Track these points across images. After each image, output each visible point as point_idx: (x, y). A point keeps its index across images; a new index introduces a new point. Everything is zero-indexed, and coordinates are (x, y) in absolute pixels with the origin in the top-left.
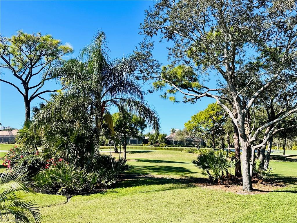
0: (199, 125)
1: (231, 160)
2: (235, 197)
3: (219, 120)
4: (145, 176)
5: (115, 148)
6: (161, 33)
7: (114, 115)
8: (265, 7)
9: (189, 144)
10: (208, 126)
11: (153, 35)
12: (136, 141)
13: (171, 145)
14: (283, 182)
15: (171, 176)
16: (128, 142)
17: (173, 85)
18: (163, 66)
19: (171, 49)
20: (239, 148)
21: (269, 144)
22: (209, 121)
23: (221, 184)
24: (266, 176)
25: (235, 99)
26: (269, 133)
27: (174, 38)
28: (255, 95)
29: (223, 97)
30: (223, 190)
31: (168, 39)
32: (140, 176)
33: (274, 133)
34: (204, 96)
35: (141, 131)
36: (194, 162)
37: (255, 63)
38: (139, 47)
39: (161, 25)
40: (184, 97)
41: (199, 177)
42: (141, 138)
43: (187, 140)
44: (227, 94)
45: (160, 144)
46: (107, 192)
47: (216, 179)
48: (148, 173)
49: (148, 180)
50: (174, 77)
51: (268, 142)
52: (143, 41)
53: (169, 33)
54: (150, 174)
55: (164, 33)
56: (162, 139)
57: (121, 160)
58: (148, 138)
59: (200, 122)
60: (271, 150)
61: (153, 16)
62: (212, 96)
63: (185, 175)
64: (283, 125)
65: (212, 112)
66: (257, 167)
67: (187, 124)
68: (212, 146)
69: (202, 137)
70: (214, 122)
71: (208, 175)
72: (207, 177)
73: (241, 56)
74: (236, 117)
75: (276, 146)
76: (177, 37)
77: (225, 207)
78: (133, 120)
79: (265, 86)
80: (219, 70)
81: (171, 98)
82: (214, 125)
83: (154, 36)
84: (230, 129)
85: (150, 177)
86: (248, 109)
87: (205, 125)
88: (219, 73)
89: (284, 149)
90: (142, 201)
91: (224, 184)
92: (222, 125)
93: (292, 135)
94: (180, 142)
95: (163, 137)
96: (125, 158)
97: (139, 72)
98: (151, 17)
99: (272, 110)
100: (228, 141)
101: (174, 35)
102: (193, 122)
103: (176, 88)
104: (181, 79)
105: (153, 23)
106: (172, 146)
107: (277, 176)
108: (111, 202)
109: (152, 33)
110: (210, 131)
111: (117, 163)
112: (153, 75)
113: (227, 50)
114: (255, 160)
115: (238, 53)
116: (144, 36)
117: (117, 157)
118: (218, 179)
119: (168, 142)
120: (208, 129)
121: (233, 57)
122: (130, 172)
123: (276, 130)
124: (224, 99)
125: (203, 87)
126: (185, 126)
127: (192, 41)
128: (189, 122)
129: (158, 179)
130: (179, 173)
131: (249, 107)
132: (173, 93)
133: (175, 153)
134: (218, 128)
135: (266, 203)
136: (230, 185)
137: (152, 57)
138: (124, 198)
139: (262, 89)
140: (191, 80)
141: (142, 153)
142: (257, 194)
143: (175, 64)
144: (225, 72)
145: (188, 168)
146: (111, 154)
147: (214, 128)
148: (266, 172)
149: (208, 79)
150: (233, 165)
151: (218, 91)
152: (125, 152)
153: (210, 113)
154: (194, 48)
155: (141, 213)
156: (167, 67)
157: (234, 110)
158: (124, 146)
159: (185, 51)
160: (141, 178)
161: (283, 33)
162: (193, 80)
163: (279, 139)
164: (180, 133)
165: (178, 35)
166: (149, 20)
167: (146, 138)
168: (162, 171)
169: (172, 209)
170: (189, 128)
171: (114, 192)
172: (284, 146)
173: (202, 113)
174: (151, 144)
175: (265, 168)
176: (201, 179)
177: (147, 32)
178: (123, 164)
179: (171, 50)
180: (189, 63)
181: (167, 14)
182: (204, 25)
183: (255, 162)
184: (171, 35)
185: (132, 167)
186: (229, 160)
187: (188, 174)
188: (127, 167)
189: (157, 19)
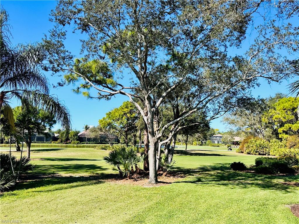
0: (114, 122)
1: (140, 155)
2: (141, 190)
3: (132, 117)
4: (51, 175)
5: (17, 146)
6: (75, 23)
7: (16, 109)
8: (175, 14)
9: (103, 141)
10: (122, 124)
11: (65, 24)
12: (44, 138)
13: (83, 142)
14: (183, 173)
15: (81, 174)
16: (34, 139)
17: (86, 79)
18: (76, 59)
19: (84, 41)
20: (148, 144)
21: (174, 140)
22: (124, 118)
23: (130, 179)
24: (169, 169)
25: (146, 97)
26: (174, 130)
27: (89, 30)
28: (163, 95)
29: (136, 96)
30: (132, 184)
31: (83, 31)
32: (45, 176)
33: (178, 130)
34: (118, 93)
35: (49, 127)
36: (106, 159)
37: (165, 65)
38: (49, 35)
39: (74, 14)
40: (99, 93)
41: (110, 173)
42: (49, 135)
43: (101, 137)
44: (140, 92)
45: (71, 141)
46: (3, 195)
47: (126, 174)
48: (55, 172)
49: (54, 179)
50: (89, 71)
51: (173, 138)
52: (53, 29)
53: (83, 25)
54: (58, 173)
55: (78, 24)
56: (74, 136)
57: (22, 159)
58: (58, 135)
59: (114, 119)
60: (175, 145)
61: (66, 4)
62: (126, 94)
63: (96, 172)
64: (186, 123)
65: (126, 109)
66: (163, 161)
67: (102, 121)
68: (125, 143)
69: (116, 134)
70: (128, 120)
71: (118, 170)
72: (118, 172)
73: (154, 58)
74: (146, 115)
75: (180, 142)
76: (91, 30)
77: (132, 200)
78: (40, 115)
79: (172, 88)
80: (132, 69)
81: (84, 93)
82: (128, 122)
83: (67, 25)
84: (142, 126)
85: (57, 176)
86: (156, 107)
87: (119, 122)
88: (133, 71)
89: (186, 145)
90: (46, 203)
91: (132, 178)
92: (135, 122)
93: (193, 132)
94: (94, 139)
95: (75, 134)
96: (29, 157)
97: (48, 63)
98: (63, 5)
99: (178, 109)
100: (140, 137)
101: (88, 27)
102: (107, 119)
103: (90, 83)
104: (95, 74)
105: (66, 11)
106: (85, 143)
107: (179, 169)
108: (8, 206)
109: (65, 22)
110: (124, 127)
111: (18, 163)
112: (64, 67)
113: (141, 51)
114: (161, 155)
115: (150, 55)
116: (54, 23)
117: (18, 156)
118: (127, 174)
119: (81, 139)
120: (122, 126)
121: (145, 58)
122: (33, 172)
123: (180, 128)
124: (137, 97)
125: (117, 84)
126: (99, 122)
127: (107, 37)
128: (104, 119)
129: (66, 178)
130: (90, 171)
131: (157, 106)
132: (87, 89)
133: (87, 151)
134: (131, 125)
135: (168, 193)
136: (138, 179)
137: (64, 48)
138: (24, 200)
139: (169, 90)
140: (106, 76)
141: (50, 152)
142: (161, 185)
143: (89, 58)
144: (138, 71)
145: (99, 165)
146: (10, 153)
147: (127, 125)
148: (170, 165)
149: (121, 77)
150: (142, 160)
151: (131, 89)
152: (29, 151)
153: (124, 110)
154: (109, 44)
155: (43, 215)
156: (80, 60)
157: (145, 108)
158: (28, 144)
159: (100, 46)
160: (46, 178)
161: (189, 41)
162: (108, 76)
163: (183, 135)
164: (94, 130)
165: (93, 28)
166: (61, 8)
167: (56, 135)
168: (71, 169)
169: (79, 208)
170: (103, 125)
171: (13, 194)
172: (186, 141)
173: (116, 110)
174: (61, 142)
175: (169, 162)
176: (111, 175)
177: (59, 20)
178: (25, 164)
179: (84, 43)
180: (104, 59)
181: (82, 5)
182: (119, 22)
183: (161, 156)
184: (86, 27)
185: (36, 167)
186: (139, 155)
187: (99, 170)
188: (30, 167)
189: (70, 8)
